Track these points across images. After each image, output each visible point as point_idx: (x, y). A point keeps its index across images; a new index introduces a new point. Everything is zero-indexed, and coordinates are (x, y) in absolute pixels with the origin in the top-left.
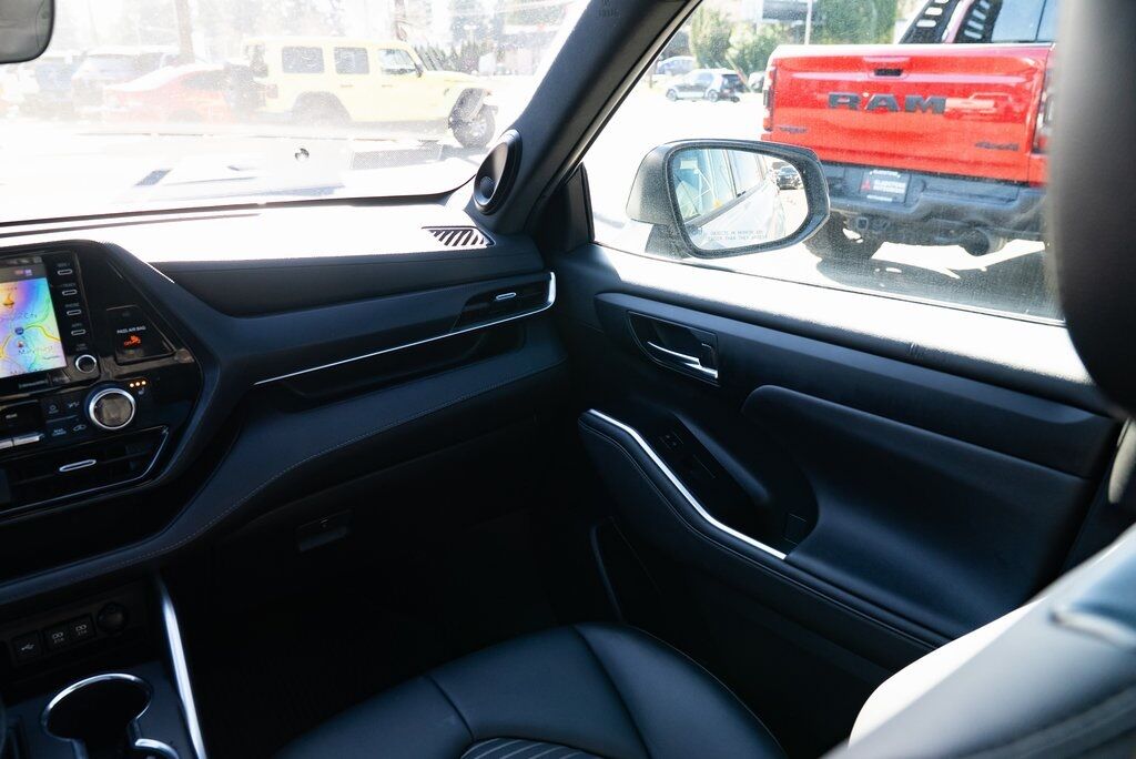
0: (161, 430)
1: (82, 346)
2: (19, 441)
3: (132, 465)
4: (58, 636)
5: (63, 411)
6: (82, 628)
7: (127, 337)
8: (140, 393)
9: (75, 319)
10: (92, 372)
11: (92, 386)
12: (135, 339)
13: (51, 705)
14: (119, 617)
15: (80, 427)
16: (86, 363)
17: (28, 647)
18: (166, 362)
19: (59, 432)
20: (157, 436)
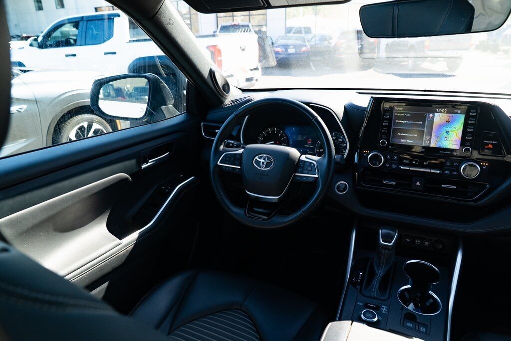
0: (486, 185)
1: (468, 143)
2: (432, 171)
3: (469, 194)
4: (418, 242)
5: (452, 165)
6: (427, 243)
7: (488, 144)
8: (484, 168)
9: (470, 132)
10: (468, 154)
11: (466, 159)
12: (490, 146)
13: (408, 262)
14: (441, 247)
15: (455, 173)
16: (467, 150)
17: (408, 240)
18: (501, 159)
19: (447, 172)
20: (484, 186)
